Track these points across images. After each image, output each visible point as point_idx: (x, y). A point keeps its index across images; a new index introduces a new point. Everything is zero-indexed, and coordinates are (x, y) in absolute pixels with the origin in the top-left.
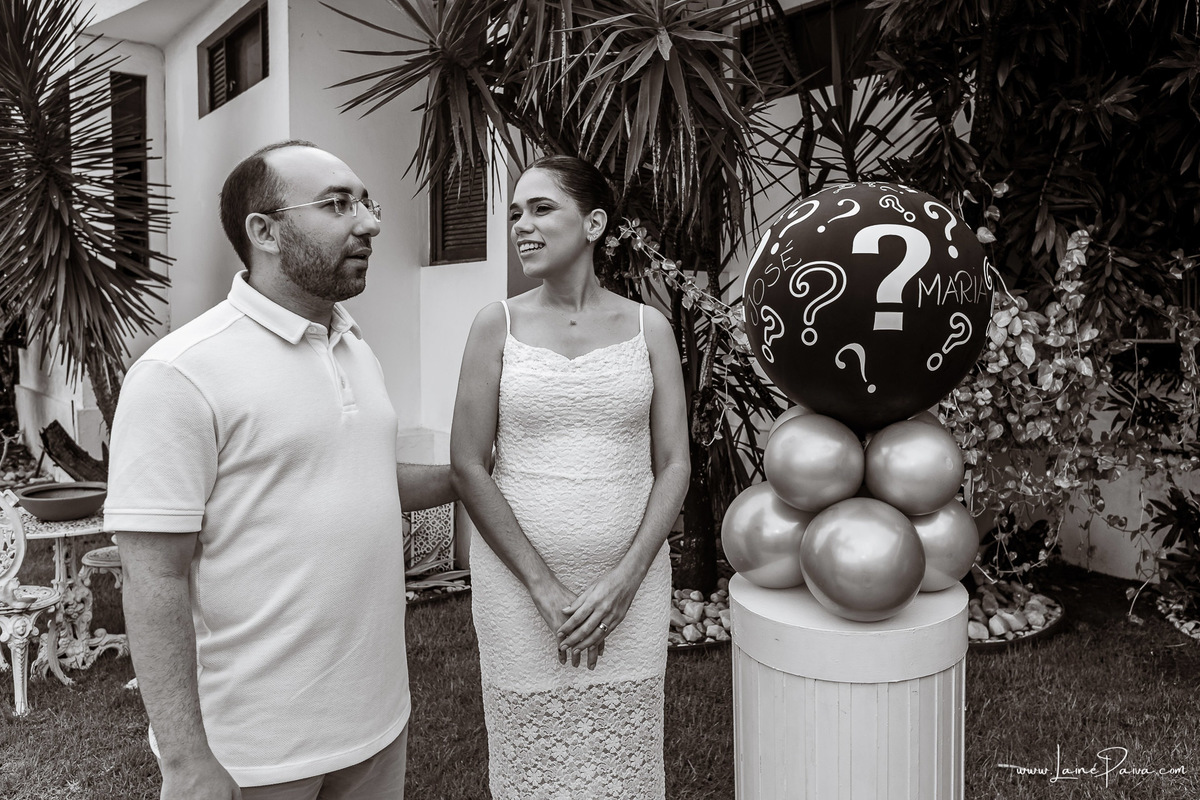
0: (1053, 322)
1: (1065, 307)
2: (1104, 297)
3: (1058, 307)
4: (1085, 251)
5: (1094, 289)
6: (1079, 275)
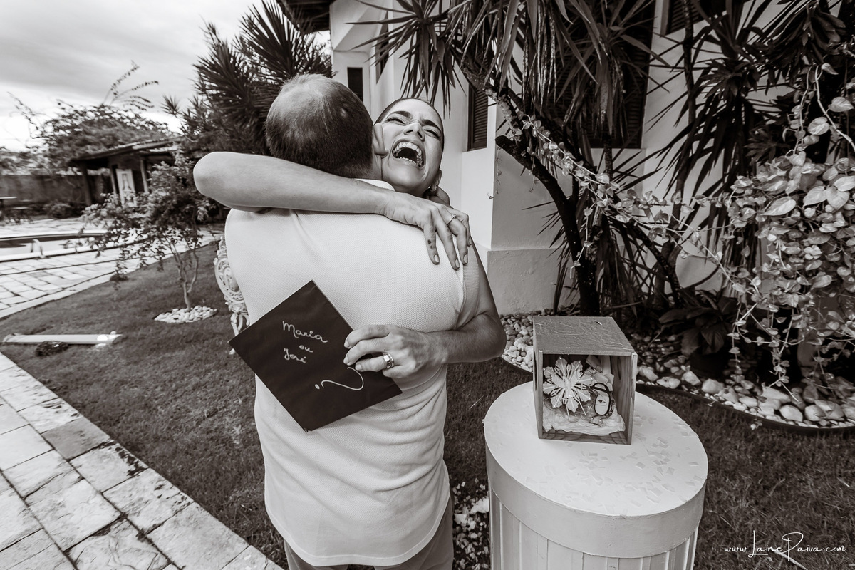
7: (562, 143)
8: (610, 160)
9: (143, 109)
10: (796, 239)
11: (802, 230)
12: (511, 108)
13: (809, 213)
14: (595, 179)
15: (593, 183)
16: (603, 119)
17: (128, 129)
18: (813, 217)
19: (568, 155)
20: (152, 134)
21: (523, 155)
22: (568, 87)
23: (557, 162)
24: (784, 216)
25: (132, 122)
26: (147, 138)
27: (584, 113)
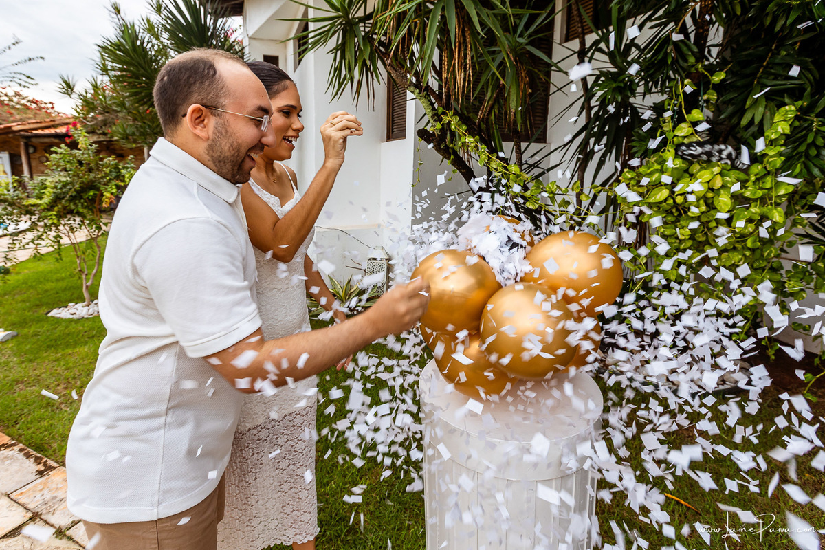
0: (753, 178)
1: (765, 168)
2: (803, 159)
3: (760, 167)
4: (790, 122)
5: (795, 153)
6: (782, 142)
7: (477, 137)
8: (520, 153)
9: (24, 87)
10: (672, 222)
11: (676, 214)
12: (432, 104)
13: (679, 200)
14: (507, 170)
15: (505, 173)
16: (512, 117)
17: (6, 107)
18: (682, 203)
19: (483, 148)
20: (36, 113)
21: (442, 146)
22: (481, 88)
23: (473, 154)
24: (661, 202)
25: (11, 100)
26: (30, 118)
27: (496, 111)
